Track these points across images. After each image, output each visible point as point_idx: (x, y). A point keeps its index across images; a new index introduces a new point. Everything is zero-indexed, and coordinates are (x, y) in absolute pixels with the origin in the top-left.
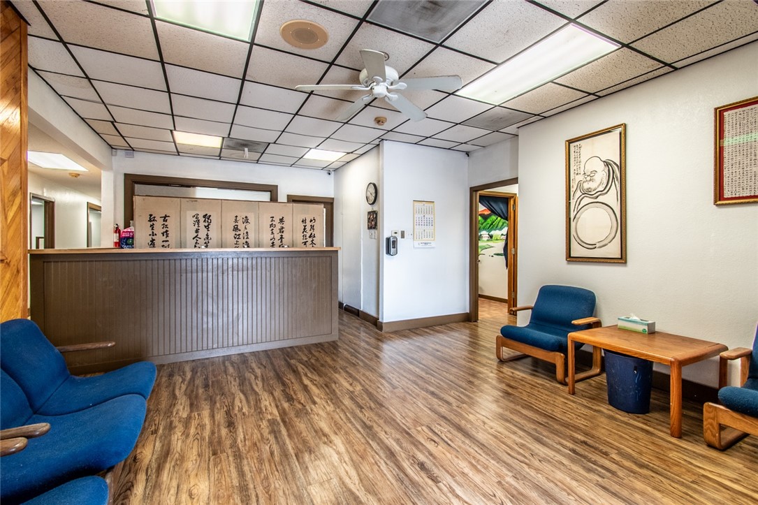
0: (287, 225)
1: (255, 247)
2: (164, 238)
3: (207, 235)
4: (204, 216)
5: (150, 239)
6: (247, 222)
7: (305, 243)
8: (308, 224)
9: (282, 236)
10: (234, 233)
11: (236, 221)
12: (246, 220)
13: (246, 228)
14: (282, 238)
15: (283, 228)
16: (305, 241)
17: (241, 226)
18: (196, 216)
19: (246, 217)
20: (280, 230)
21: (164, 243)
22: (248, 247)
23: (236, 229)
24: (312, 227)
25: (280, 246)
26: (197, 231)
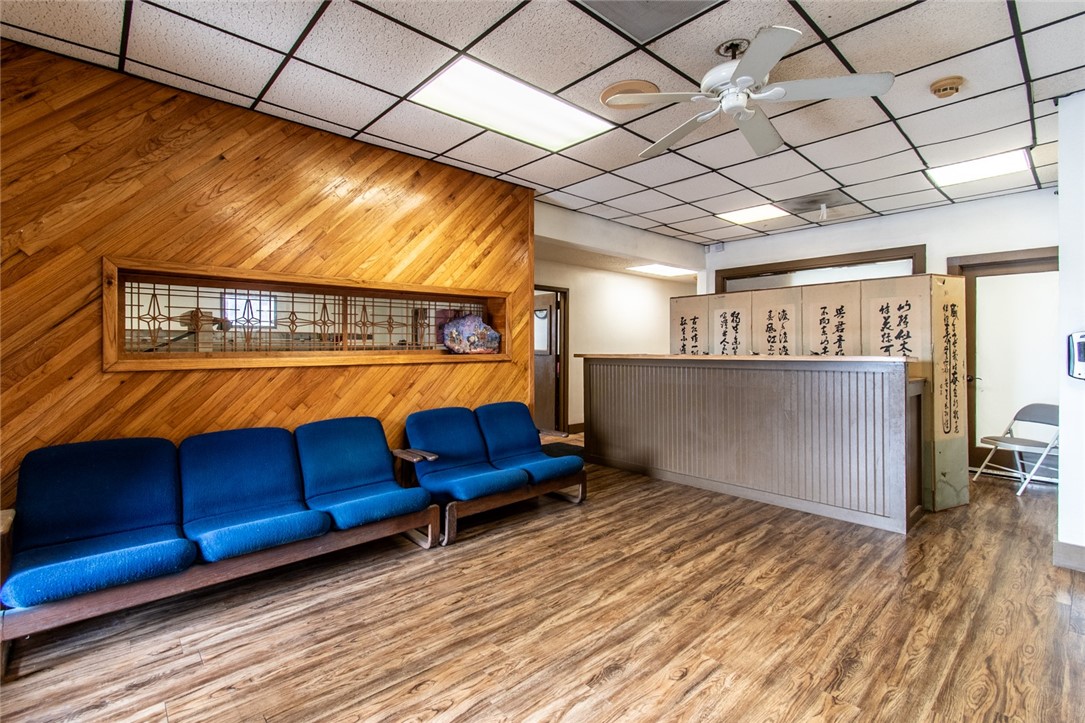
0: (850, 318)
1: (797, 355)
2: (693, 343)
3: (736, 338)
4: (733, 315)
5: (681, 343)
6: (785, 318)
7: (887, 349)
8: (894, 315)
9: (840, 336)
10: (768, 334)
11: (770, 318)
12: (784, 316)
13: (783, 327)
14: (840, 340)
15: (842, 323)
16: (888, 344)
17: (777, 324)
18: (724, 316)
19: (784, 311)
20: (837, 327)
21: (693, 349)
22: (786, 354)
23: (770, 328)
24: (903, 319)
25: (837, 353)
26: (725, 334)
